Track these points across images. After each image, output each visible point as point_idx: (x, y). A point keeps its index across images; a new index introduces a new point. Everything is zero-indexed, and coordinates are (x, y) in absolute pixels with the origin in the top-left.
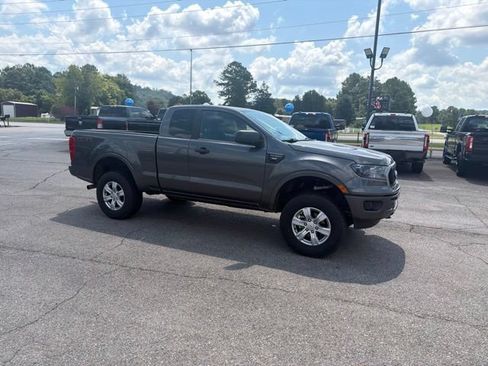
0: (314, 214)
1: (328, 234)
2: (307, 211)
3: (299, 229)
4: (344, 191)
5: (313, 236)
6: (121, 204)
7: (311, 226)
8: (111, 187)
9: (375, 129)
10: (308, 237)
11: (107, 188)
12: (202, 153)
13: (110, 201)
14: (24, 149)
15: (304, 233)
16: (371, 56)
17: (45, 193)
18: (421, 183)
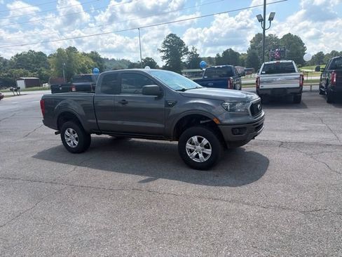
0: (200, 140)
1: (210, 153)
2: (195, 139)
3: (191, 151)
4: (218, 122)
5: (201, 155)
6: (76, 143)
7: (198, 149)
8: (69, 132)
9: (266, 73)
10: (197, 156)
11: (67, 133)
12: (123, 104)
13: (70, 141)
14: (25, 110)
15: (195, 154)
16: (261, 20)
17: (33, 139)
18: (298, 110)
